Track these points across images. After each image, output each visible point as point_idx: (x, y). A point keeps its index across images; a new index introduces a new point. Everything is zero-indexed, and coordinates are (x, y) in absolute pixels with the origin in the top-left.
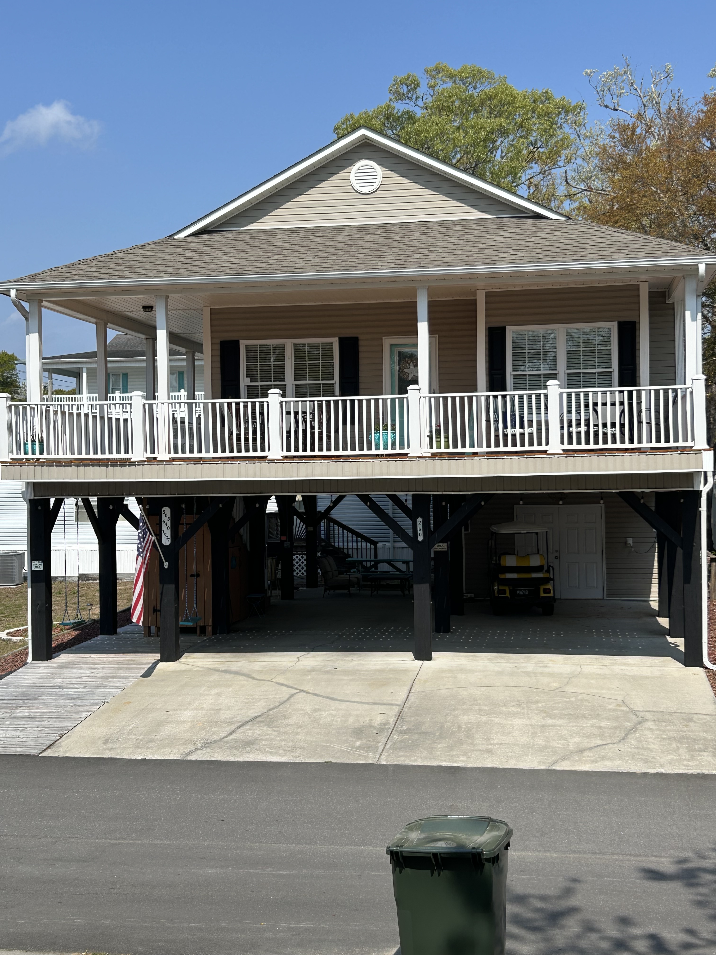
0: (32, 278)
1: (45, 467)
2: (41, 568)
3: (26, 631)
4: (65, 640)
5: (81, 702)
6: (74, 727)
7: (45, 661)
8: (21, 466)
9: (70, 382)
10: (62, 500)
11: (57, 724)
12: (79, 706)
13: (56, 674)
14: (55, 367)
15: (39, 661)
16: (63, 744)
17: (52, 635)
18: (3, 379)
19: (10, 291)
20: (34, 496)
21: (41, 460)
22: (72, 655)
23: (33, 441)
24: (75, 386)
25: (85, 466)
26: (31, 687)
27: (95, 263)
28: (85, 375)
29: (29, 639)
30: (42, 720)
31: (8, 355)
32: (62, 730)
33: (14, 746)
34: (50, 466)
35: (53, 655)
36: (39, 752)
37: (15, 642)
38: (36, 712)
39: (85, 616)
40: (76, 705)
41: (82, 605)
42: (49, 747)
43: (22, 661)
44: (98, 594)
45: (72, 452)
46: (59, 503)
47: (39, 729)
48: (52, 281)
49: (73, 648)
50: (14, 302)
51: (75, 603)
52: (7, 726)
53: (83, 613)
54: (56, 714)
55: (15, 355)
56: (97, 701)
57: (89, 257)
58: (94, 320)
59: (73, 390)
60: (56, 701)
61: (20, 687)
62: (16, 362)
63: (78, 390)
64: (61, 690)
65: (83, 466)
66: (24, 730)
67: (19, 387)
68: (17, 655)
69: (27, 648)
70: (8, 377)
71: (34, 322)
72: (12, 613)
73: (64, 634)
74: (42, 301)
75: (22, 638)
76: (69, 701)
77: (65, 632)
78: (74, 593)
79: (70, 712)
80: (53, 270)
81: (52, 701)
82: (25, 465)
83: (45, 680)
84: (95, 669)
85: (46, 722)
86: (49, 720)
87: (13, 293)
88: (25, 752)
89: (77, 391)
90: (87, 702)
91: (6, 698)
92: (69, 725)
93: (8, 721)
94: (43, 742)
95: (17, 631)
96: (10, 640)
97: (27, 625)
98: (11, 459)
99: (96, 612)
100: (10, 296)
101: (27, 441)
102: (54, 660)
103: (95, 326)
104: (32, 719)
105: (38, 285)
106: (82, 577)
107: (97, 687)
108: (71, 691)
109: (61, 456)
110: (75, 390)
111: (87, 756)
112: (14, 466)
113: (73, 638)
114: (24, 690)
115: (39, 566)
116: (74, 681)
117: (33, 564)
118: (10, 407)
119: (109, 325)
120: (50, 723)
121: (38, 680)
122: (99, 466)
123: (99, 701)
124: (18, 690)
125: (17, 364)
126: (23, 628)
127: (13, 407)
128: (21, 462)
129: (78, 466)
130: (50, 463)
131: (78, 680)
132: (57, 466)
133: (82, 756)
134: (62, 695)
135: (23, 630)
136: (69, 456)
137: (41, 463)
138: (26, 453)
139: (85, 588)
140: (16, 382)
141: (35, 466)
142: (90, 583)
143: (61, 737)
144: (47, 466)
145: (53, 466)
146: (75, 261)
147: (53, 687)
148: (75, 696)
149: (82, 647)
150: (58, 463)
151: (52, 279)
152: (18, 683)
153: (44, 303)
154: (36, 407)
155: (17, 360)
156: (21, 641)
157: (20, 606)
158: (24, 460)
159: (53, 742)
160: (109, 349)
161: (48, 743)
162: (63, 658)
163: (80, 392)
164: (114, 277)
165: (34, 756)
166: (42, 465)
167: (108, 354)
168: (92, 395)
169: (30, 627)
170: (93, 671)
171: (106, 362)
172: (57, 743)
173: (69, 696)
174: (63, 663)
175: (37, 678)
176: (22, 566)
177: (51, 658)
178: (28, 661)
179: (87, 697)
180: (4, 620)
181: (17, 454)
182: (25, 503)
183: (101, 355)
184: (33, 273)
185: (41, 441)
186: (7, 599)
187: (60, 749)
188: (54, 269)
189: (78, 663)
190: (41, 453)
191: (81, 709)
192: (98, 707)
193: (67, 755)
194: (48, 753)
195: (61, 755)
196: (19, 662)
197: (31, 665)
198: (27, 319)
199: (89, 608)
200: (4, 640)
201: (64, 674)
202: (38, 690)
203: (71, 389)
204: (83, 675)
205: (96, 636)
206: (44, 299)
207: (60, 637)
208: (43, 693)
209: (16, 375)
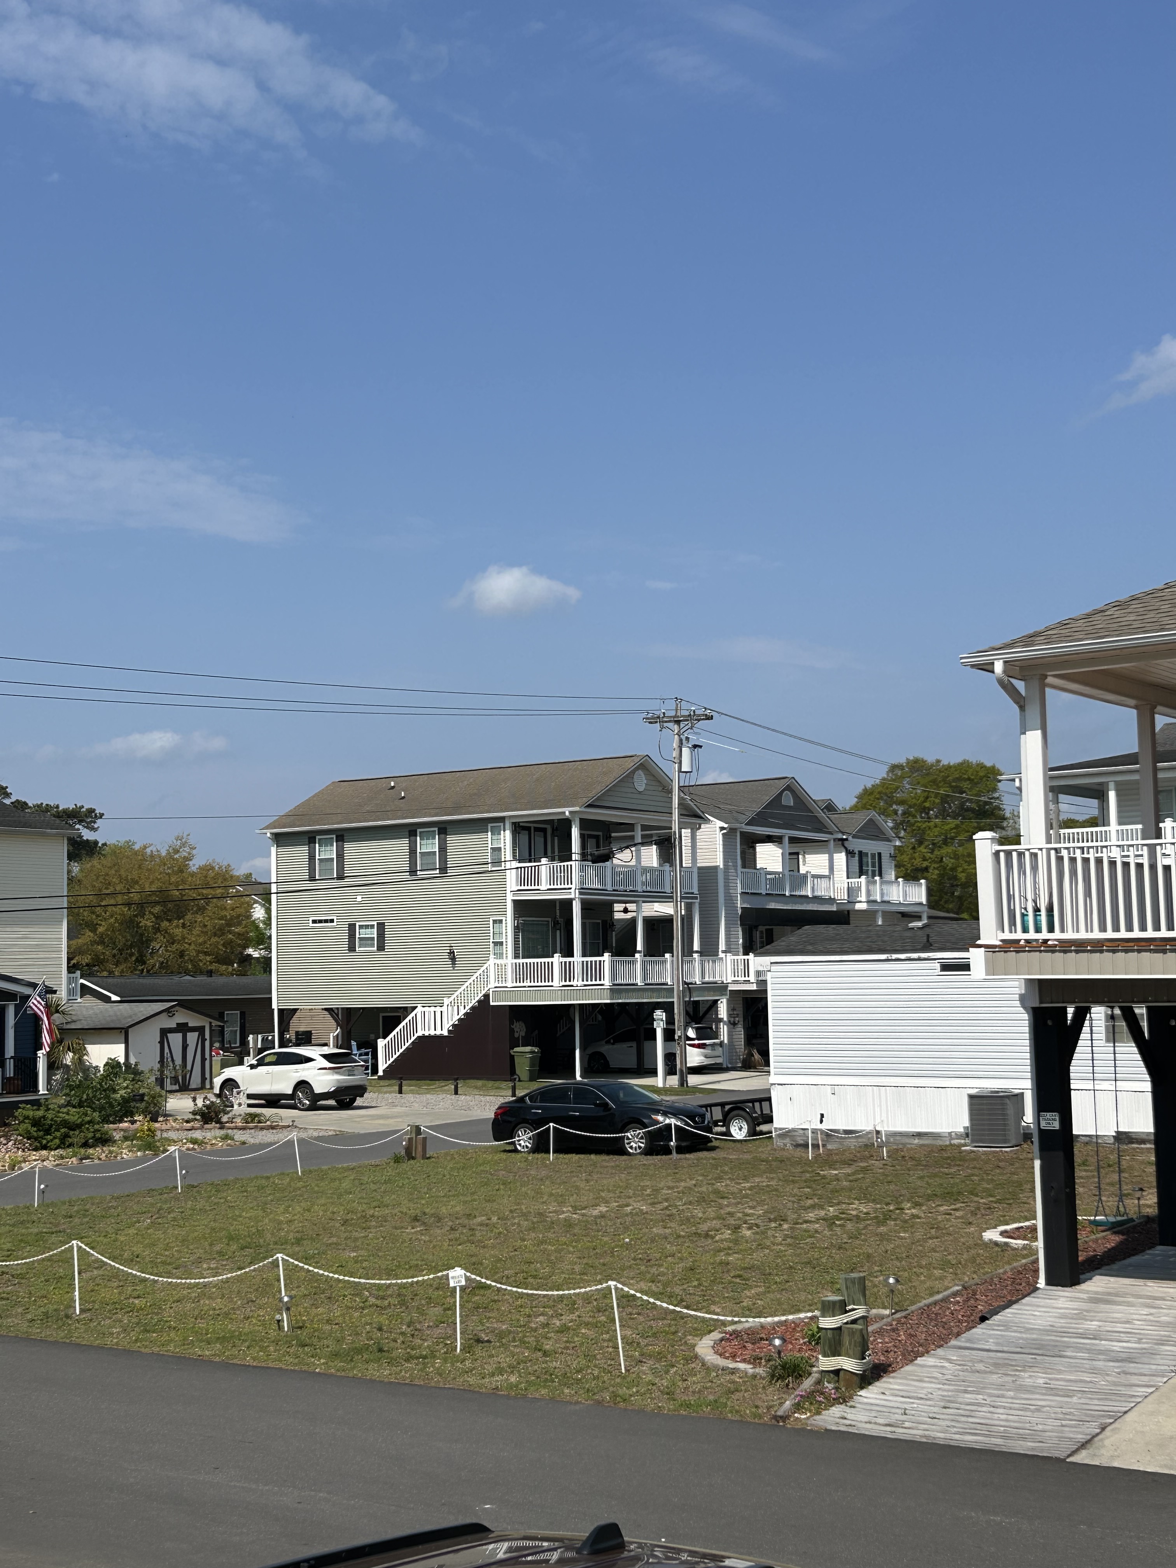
0: (1029, 640)
1: (1057, 954)
2: (1056, 1125)
3: (1034, 1229)
4: (1100, 1251)
5: (1135, 1367)
6: (1126, 1412)
7: (1066, 1286)
8: (1017, 952)
9: (1088, 807)
10: (1088, 1010)
11: (1096, 1404)
12: (1131, 1374)
13: (1087, 1311)
14: (1063, 782)
15: (1057, 1286)
16: (1107, 1442)
17: (1077, 1239)
18: (979, 806)
19: (993, 663)
20: (1041, 1002)
21: (1050, 943)
22: (1112, 1279)
23: (1037, 910)
24: (1095, 812)
25: (1126, 951)
26: (1047, 1332)
27: (1135, 605)
28: (1112, 795)
29: (1040, 1244)
30: (1068, 1394)
31: (985, 767)
32: (1103, 1416)
33: (1023, 1438)
34: (1065, 952)
35: (1082, 1277)
36: (1065, 1454)
37: (1015, 1249)
38: (1057, 1380)
39: (1131, 1207)
40: (1126, 1373)
41: (1126, 1188)
42: (1084, 1445)
43: (1028, 1284)
44: (1152, 1169)
45: (1103, 929)
46: (1082, 1014)
47: (1064, 1410)
48: (1061, 642)
49: (1115, 1266)
50: (1000, 682)
51: (1112, 1184)
52: (1010, 1400)
53: (1127, 1202)
54: (1091, 1385)
55: (997, 766)
56: (1162, 1368)
57: (1124, 596)
58: (1132, 702)
59: (1091, 818)
60: (1090, 1362)
61: (1028, 1330)
62: (1000, 778)
63: (1101, 820)
64: (1097, 1342)
65: (1122, 951)
66: (1038, 1410)
67: (1004, 818)
68: (1020, 1273)
69: (1036, 1261)
70: (986, 803)
71: (1033, 712)
72: (1008, 1196)
73: (1097, 1240)
74: (1046, 677)
75: (1026, 1242)
76: (1112, 1364)
77: (1098, 1236)
78: (1109, 1166)
79: (1115, 1384)
80: (1062, 624)
81: (1085, 1362)
82: (1025, 951)
83: (1069, 1321)
84: (1155, 1308)
85: (1075, 1400)
86: (1079, 1395)
87: (999, 667)
88: (1042, 1450)
89: (1100, 822)
90: (1145, 1369)
91: (1005, 1349)
92: (1116, 1409)
93: (1009, 1390)
94: (1072, 1436)
95: (1018, 1229)
96: (1006, 1244)
97: (1035, 1218)
98: (1002, 941)
99: (1149, 1202)
100: (993, 672)
101: (1025, 909)
102: (1083, 1286)
103: (1134, 712)
104: (1051, 1391)
105: (1039, 650)
106: (1122, 1137)
107: (1162, 1342)
108: (1117, 1346)
109: (1083, 935)
110: (1096, 818)
111: (1149, 1470)
112: (1006, 952)
113: (1113, 1248)
114: (1034, 1336)
115: (1052, 1122)
116: (1119, 1327)
117: (1041, 1118)
118: (997, 854)
119: (1159, 708)
120: (1083, 1401)
121: (1057, 1320)
122: (1150, 951)
123: (1166, 1368)
124: (1024, 1336)
125: (1000, 781)
126: (1027, 1224)
127: (1002, 855)
128: (1017, 946)
129: (1114, 952)
130: (1066, 946)
131: (1127, 1326)
132: (1077, 952)
133: (1141, 1469)
134: (1101, 1352)
135: (1028, 1227)
136: (1096, 935)
137: (1050, 946)
138: (1025, 930)
139: (1128, 1158)
140: (1000, 809)
141: (1041, 951)
142: (1134, 1149)
143: (1103, 1429)
144: (1060, 951)
145: (1071, 951)
146: (1099, 606)
147: (1083, 1336)
148: (1124, 1355)
149: (1130, 1265)
150: (1079, 946)
151: (1062, 639)
152: (1024, 1323)
153: (1050, 680)
154: (1039, 853)
155: (1001, 775)
156: (1025, 1247)
157: (1020, 1184)
158: (1022, 943)
159: (1089, 1437)
160: (1159, 748)
161: (1081, 1438)
162: (1098, 1284)
163: (1105, 822)
164: (1168, 627)
165: (1058, 1460)
166: (1052, 950)
167: (1158, 757)
168: (1124, 827)
169: (1039, 1223)
170: (1153, 1311)
171: (1155, 770)
172: (1096, 1439)
173: (1113, 1354)
174: (1096, 1293)
175: (1056, 1317)
176: (1021, 1116)
177: (1078, 1283)
178: (1038, 1285)
179: (1145, 1360)
180: (995, 1208)
181: (1011, 932)
182: (1026, 1016)
183: (1147, 759)
184: (1031, 631)
185: (1050, 910)
186: (998, 1171)
187: (1103, 1451)
188: (1066, 622)
189: (1124, 1295)
190: (1051, 929)
191: (1134, 1380)
192: (1165, 1379)
193: (1116, 1464)
194: (1079, 1458)
195: (1105, 1463)
196: (1024, 1284)
197: (1045, 1292)
198: (1022, 708)
199: (1138, 1194)
200: (996, 1244)
201: (1101, 1312)
202: (1058, 1339)
203: (1087, 817)
204: (1135, 1317)
205: (1152, 1246)
206: (1049, 673)
207: (1091, 1244)
208: (1068, 1346)
209: (998, 798)
